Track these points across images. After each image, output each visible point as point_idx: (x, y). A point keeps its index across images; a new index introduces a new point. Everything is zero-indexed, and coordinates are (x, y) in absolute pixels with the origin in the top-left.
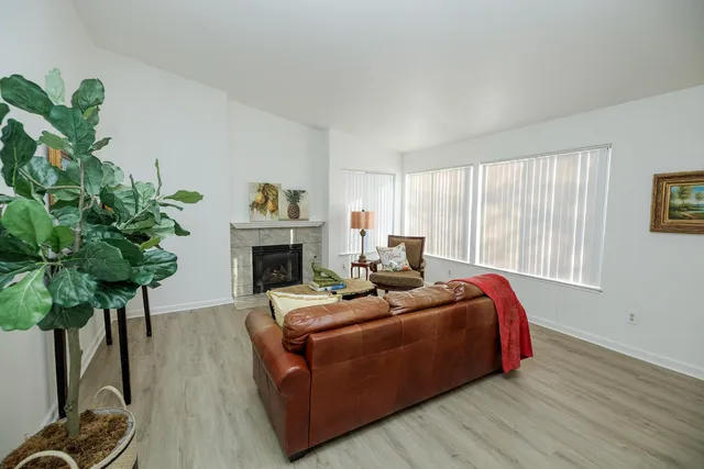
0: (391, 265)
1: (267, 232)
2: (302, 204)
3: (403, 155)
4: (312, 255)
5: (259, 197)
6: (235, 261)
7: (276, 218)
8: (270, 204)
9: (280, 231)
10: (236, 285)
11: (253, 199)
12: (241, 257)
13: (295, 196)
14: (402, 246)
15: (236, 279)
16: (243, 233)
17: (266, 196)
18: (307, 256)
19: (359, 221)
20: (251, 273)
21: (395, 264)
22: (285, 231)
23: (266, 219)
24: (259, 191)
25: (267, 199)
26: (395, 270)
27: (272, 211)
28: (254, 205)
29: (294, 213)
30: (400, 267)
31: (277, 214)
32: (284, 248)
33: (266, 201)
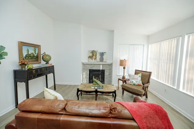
0: (132, 82)
1: (94, 65)
2: (104, 57)
3: (148, 36)
4: (108, 74)
5: (91, 55)
6: (84, 73)
7: (96, 61)
8: (94, 57)
9: (97, 65)
10: (84, 80)
11: (89, 55)
12: (86, 72)
13: (102, 54)
14: (140, 75)
15: (84, 78)
16: (86, 65)
17: (93, 54)
18: (106, 74)
19: (122, 63)
20: (88, 77)
21: (134, 82)
22: (99, 65)
23: (93, 61)
24: (91, 53)
25: (93, 55)
26: (134, 85)
27: (95, 59)
28: (90, 57)
29: (102, 60)
30: (136, 84)
31: (96, 60)
32: (99, 71)
33: (93, 56)
